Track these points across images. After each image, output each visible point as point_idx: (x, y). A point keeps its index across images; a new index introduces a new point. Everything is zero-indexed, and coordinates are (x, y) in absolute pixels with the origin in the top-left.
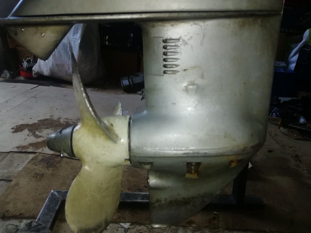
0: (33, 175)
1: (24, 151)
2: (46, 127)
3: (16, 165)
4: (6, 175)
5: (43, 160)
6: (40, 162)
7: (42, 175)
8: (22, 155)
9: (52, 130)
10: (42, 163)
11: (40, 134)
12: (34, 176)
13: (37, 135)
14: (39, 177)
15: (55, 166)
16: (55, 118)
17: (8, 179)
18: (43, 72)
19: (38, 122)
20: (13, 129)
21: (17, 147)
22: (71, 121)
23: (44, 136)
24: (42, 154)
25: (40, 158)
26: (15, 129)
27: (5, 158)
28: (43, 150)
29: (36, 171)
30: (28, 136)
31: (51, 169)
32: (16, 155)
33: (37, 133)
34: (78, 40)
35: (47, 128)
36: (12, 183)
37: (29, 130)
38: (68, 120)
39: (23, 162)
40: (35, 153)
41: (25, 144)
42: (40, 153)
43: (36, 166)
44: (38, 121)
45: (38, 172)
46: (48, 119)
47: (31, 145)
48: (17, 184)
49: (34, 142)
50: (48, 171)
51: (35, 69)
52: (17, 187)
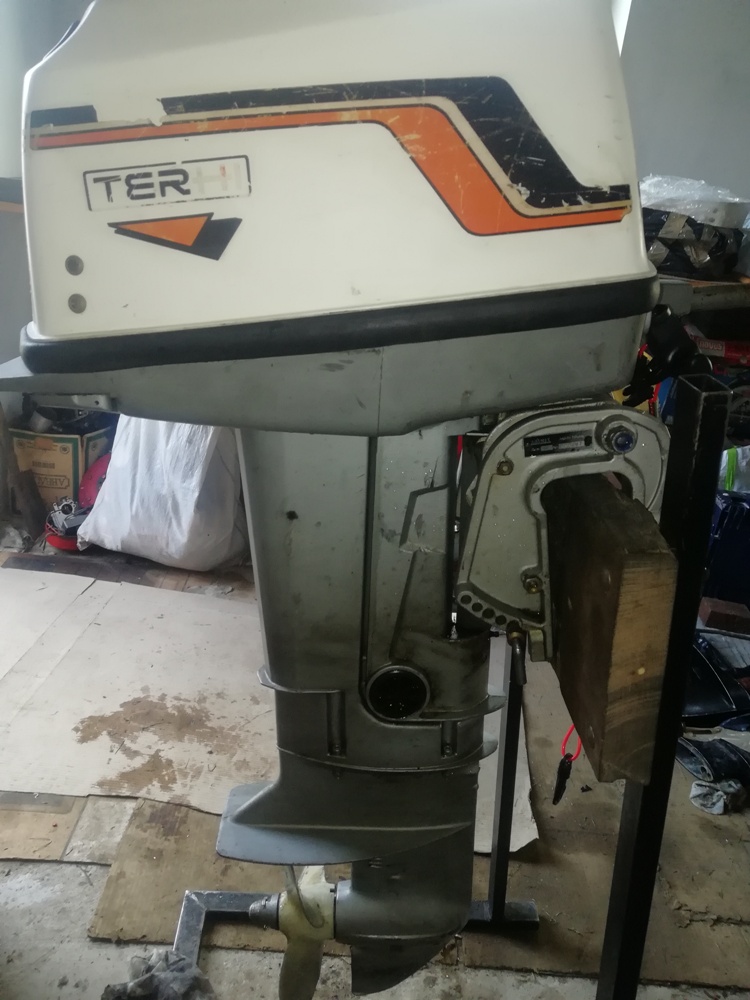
0: (144, 854)
1: (114, 794)
2: (142, 726)
3: (108, 829)
4: (97, 854)
5: (153, 818)
6: (149, 822)
7: (160, 853)
8: (112, 802)
9: (155, 733)
10: (154, 824)
11: (134, 747)
12: (146, 857)
13: (129, 748)
14: (154, 856)
15: (178, 833)
16: (154, 697)
17: (103, 862)
18: (102, 541)
19: (121, 709)
20: (76, 729)
21: (101, 784)
22: (188, 704)
23: (142, 751)
24: (149, 802)
25: (148, 811)
26: (82, 731)
27: (83, 810)
28: (149, 792)
29: (148, 845)
30: (112, 751)
31: (172, 838)
32: (102, 803)
33: (128, 743)
34: (193, 491)
35: (143, 729)
36: (113, 871)
37: (109, 733)
38: (182, 702)
39: (119, 821)
40: (136, 798)
41: (112, 774)
42: (145, 799)
43: (145, 831)
44: (122, 706)
45: (151, 847)
46: (139, 698)
47: (125, 777)
48: (121, 875)
49: (128, 769)
50: (166, 843)
51: (85, 533)
52: (122, 881)
